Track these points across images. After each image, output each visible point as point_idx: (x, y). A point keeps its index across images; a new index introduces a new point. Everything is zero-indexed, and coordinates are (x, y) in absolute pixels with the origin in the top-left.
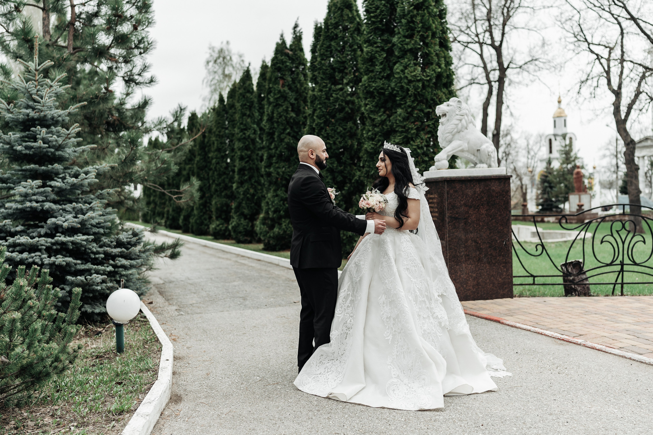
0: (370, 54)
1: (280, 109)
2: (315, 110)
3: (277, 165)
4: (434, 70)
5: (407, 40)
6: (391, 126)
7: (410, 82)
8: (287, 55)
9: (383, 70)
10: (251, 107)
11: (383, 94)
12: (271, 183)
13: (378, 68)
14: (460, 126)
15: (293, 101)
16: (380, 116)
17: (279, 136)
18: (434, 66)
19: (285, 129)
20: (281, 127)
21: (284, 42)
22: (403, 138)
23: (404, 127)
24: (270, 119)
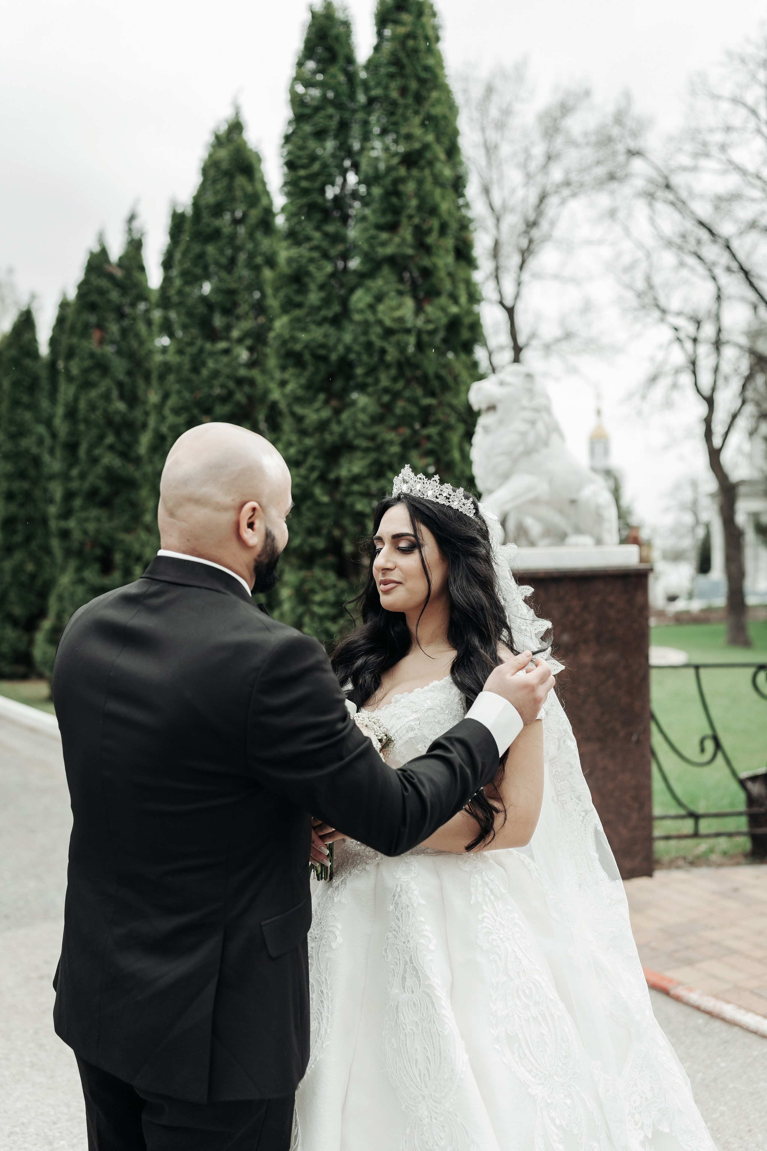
0: (295, 265)
1: (94, 394)
2: (166, 396)
3: (84, 515)
4: (443, 309)
5: (384, 236)
6: (343, 435)
7: (388, 332)
8: (111, 277)
9: (326, 302)
10: (33, 387)
11: (324, 359)
12: (68, 553)
13: (314, 297)
14: (531, 438)
15: (121, 376)
16: (318, 410)
17: (89, 451)
18: (443, 300)
19: (101, 437)
20: (94, 432)
21: (104, 252)
22: (371, 465)
23: (372, 438)
24: (71, 414)
